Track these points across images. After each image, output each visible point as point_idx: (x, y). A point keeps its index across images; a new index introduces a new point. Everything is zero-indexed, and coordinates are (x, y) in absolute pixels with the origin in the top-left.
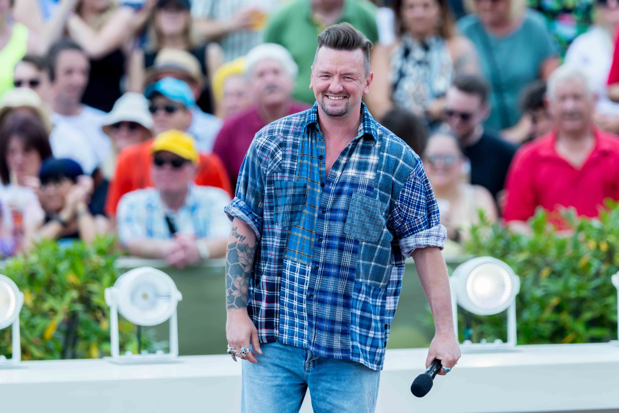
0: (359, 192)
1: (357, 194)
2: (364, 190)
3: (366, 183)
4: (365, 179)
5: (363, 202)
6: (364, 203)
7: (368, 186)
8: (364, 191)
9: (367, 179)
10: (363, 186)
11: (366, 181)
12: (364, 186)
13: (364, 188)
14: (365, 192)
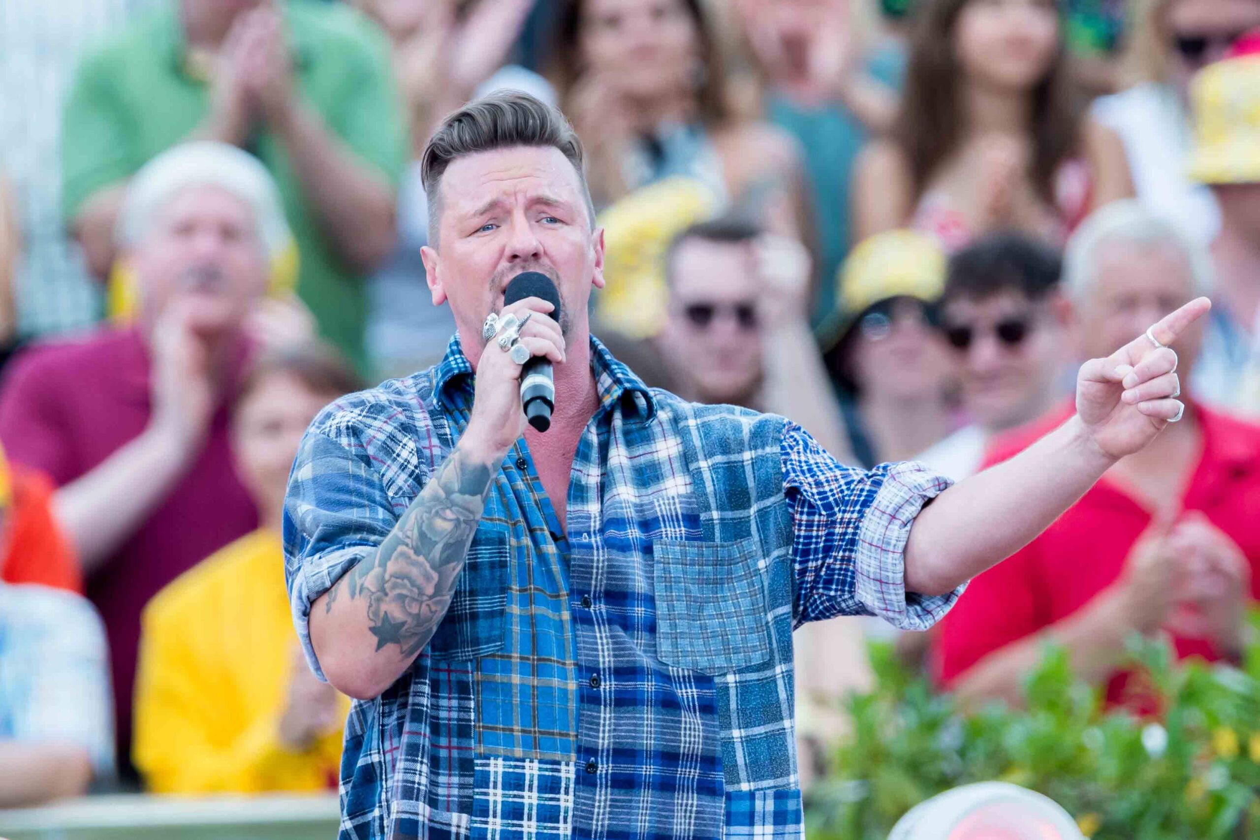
0: (667, 537)
1: (666, 545)
2: (677, 530)
3: (675, 509)
4: (668, 499)
5: (688, 562)
6: (690, 565)
7: (682, 515)
8: (678, 533)
9: (673, 498)
10: (674, 519)
11: (674, 504)
12: (673, 521)
13: (676, 523)
14: (683, 532)
